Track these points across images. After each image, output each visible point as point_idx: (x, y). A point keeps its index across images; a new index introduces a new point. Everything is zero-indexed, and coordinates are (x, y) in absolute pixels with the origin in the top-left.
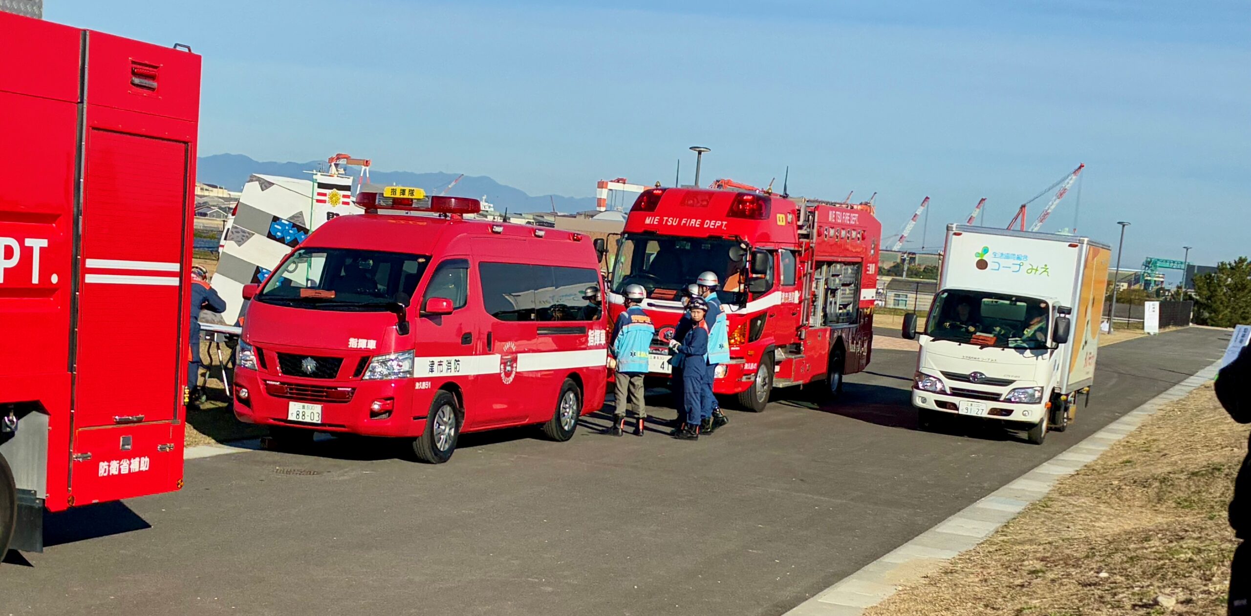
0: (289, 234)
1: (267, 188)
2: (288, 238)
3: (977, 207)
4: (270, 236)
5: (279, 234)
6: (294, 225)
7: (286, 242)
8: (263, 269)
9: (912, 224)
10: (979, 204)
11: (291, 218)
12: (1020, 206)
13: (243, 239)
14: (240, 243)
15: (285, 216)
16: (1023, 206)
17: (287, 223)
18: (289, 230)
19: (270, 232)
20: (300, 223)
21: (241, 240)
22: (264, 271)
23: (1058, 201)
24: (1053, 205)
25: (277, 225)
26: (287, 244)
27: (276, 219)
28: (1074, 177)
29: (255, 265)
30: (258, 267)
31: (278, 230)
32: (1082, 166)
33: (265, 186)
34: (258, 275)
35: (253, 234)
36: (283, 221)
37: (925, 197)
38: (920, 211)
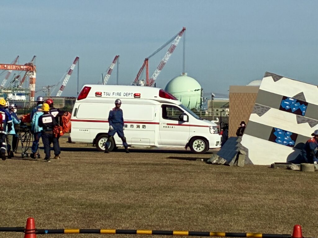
0: (295, 107)
1: (278, 80)
2: (294, 109)
3: (113, 62)
4: (282, 109)
5: (287, 107)
6: (298, 101)
7: (293, 111)
8: (277, 129)
9: (68, 77)
10: (115, 60)
11: (295, 97)
12: (145, 59)
13: (262, 112)
14: (260, 114)
15: (291, 95)
16: (147, 60)
17: (293, 100)
18: (294, 104)
19: (281, 106)
20: (302, 99)
21: (261, 112)
22: (278, 130)
23: (170, 55)
24: (167, 57)
25: (286, 101)
26: (294, 113)
27: (285, 98)
28: (180, 38)
29: (272, 127)
30: (274, 128)
31: (287, 105)
32: (184, 30)
33: (276, 78)
34: (274, 133)
35: (269, 108)
36: (290, 99)
37: (76, 57)
38: (73, 67)
